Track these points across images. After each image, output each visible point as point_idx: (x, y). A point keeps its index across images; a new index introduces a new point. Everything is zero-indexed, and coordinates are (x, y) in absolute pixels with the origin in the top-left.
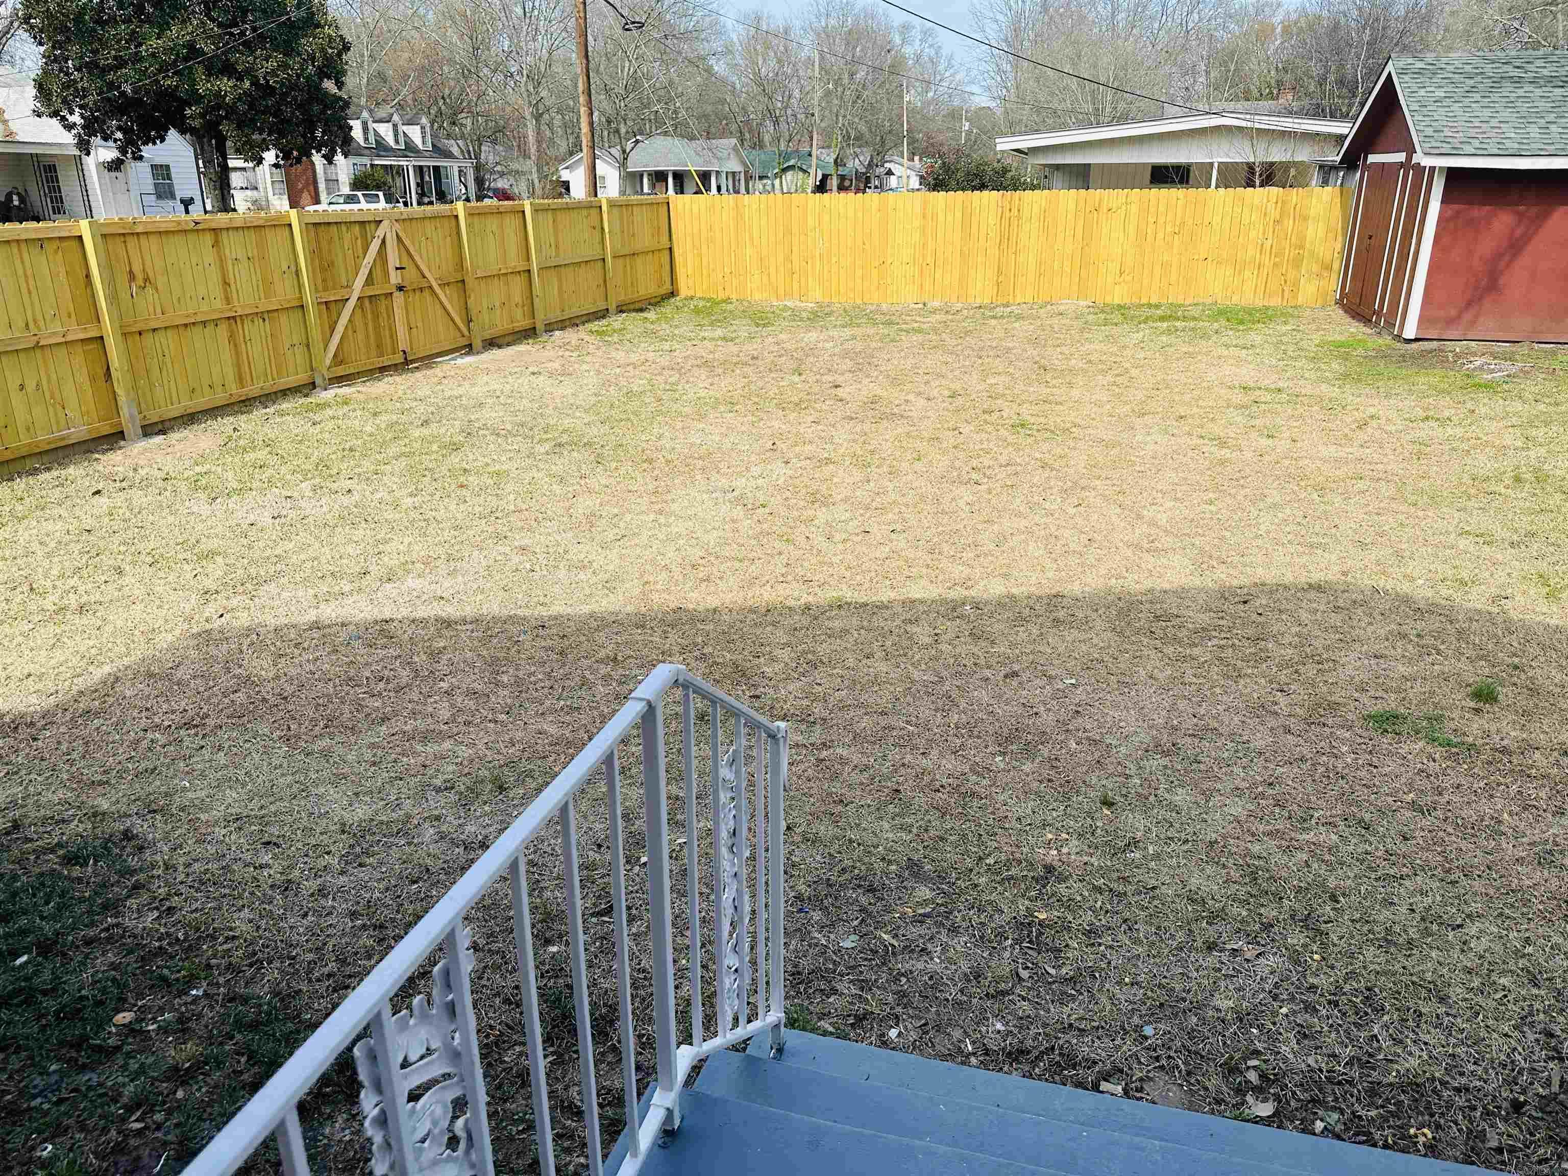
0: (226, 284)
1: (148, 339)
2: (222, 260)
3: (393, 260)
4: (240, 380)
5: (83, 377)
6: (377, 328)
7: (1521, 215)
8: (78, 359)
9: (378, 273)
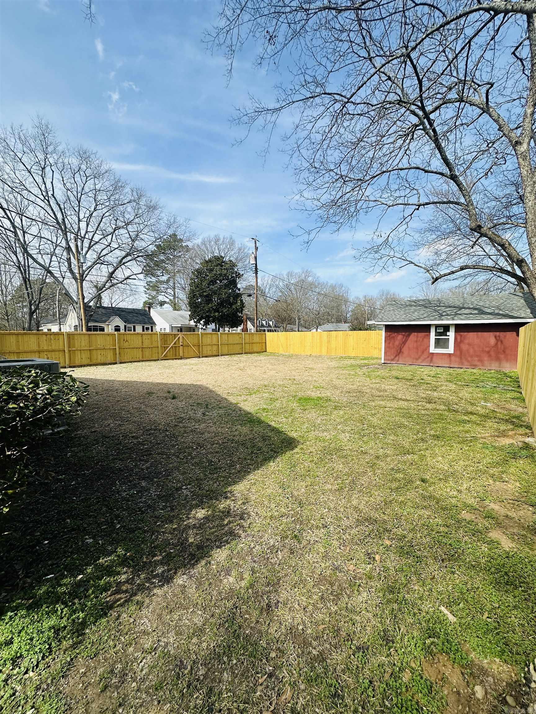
0: (143, 342)
1: (125, 350)
2: (142, 339)
3: (181, 340)
4: (143, 357)
5: (112, 354)
6: (176, 352)
7: (404, 335)
8: (112, 351)
9: (177, 342)
